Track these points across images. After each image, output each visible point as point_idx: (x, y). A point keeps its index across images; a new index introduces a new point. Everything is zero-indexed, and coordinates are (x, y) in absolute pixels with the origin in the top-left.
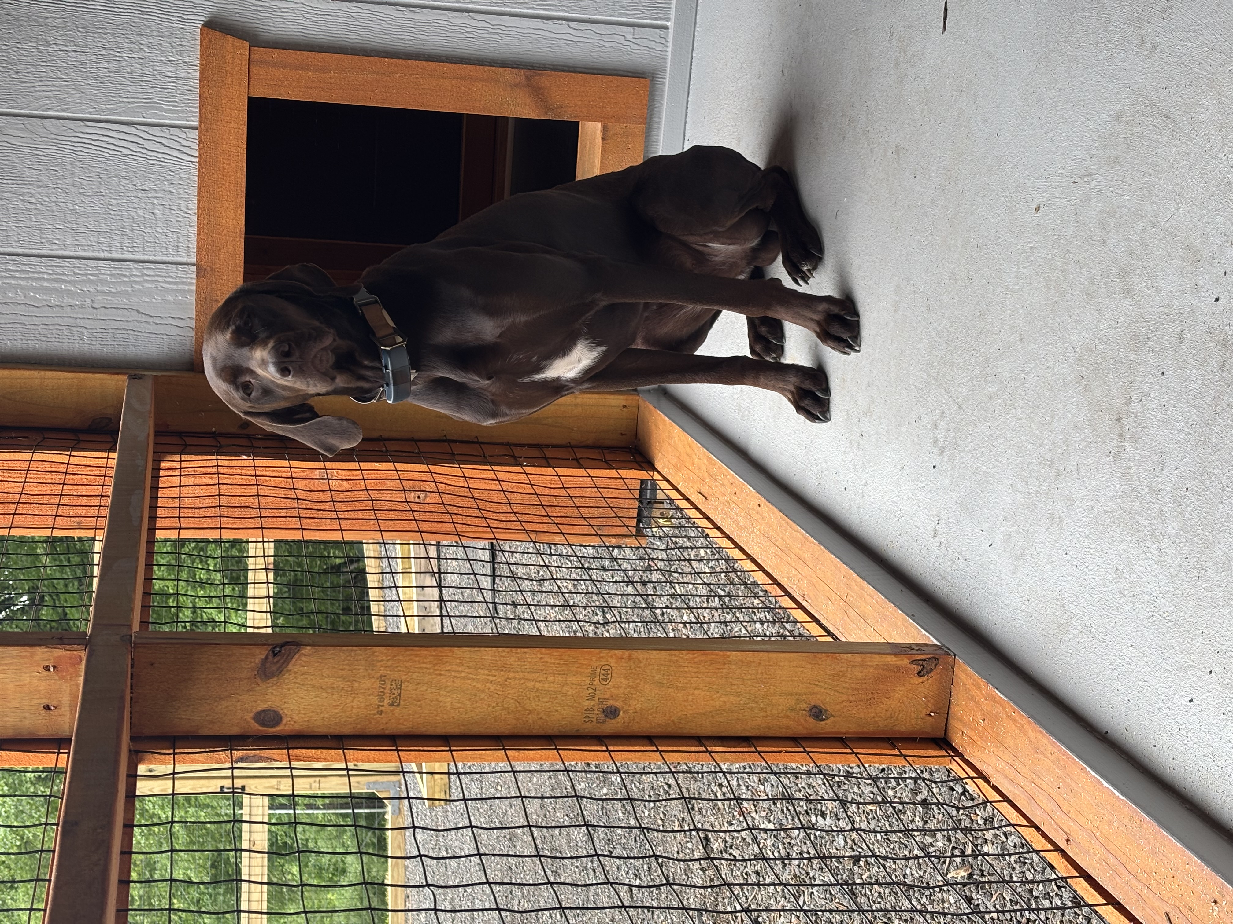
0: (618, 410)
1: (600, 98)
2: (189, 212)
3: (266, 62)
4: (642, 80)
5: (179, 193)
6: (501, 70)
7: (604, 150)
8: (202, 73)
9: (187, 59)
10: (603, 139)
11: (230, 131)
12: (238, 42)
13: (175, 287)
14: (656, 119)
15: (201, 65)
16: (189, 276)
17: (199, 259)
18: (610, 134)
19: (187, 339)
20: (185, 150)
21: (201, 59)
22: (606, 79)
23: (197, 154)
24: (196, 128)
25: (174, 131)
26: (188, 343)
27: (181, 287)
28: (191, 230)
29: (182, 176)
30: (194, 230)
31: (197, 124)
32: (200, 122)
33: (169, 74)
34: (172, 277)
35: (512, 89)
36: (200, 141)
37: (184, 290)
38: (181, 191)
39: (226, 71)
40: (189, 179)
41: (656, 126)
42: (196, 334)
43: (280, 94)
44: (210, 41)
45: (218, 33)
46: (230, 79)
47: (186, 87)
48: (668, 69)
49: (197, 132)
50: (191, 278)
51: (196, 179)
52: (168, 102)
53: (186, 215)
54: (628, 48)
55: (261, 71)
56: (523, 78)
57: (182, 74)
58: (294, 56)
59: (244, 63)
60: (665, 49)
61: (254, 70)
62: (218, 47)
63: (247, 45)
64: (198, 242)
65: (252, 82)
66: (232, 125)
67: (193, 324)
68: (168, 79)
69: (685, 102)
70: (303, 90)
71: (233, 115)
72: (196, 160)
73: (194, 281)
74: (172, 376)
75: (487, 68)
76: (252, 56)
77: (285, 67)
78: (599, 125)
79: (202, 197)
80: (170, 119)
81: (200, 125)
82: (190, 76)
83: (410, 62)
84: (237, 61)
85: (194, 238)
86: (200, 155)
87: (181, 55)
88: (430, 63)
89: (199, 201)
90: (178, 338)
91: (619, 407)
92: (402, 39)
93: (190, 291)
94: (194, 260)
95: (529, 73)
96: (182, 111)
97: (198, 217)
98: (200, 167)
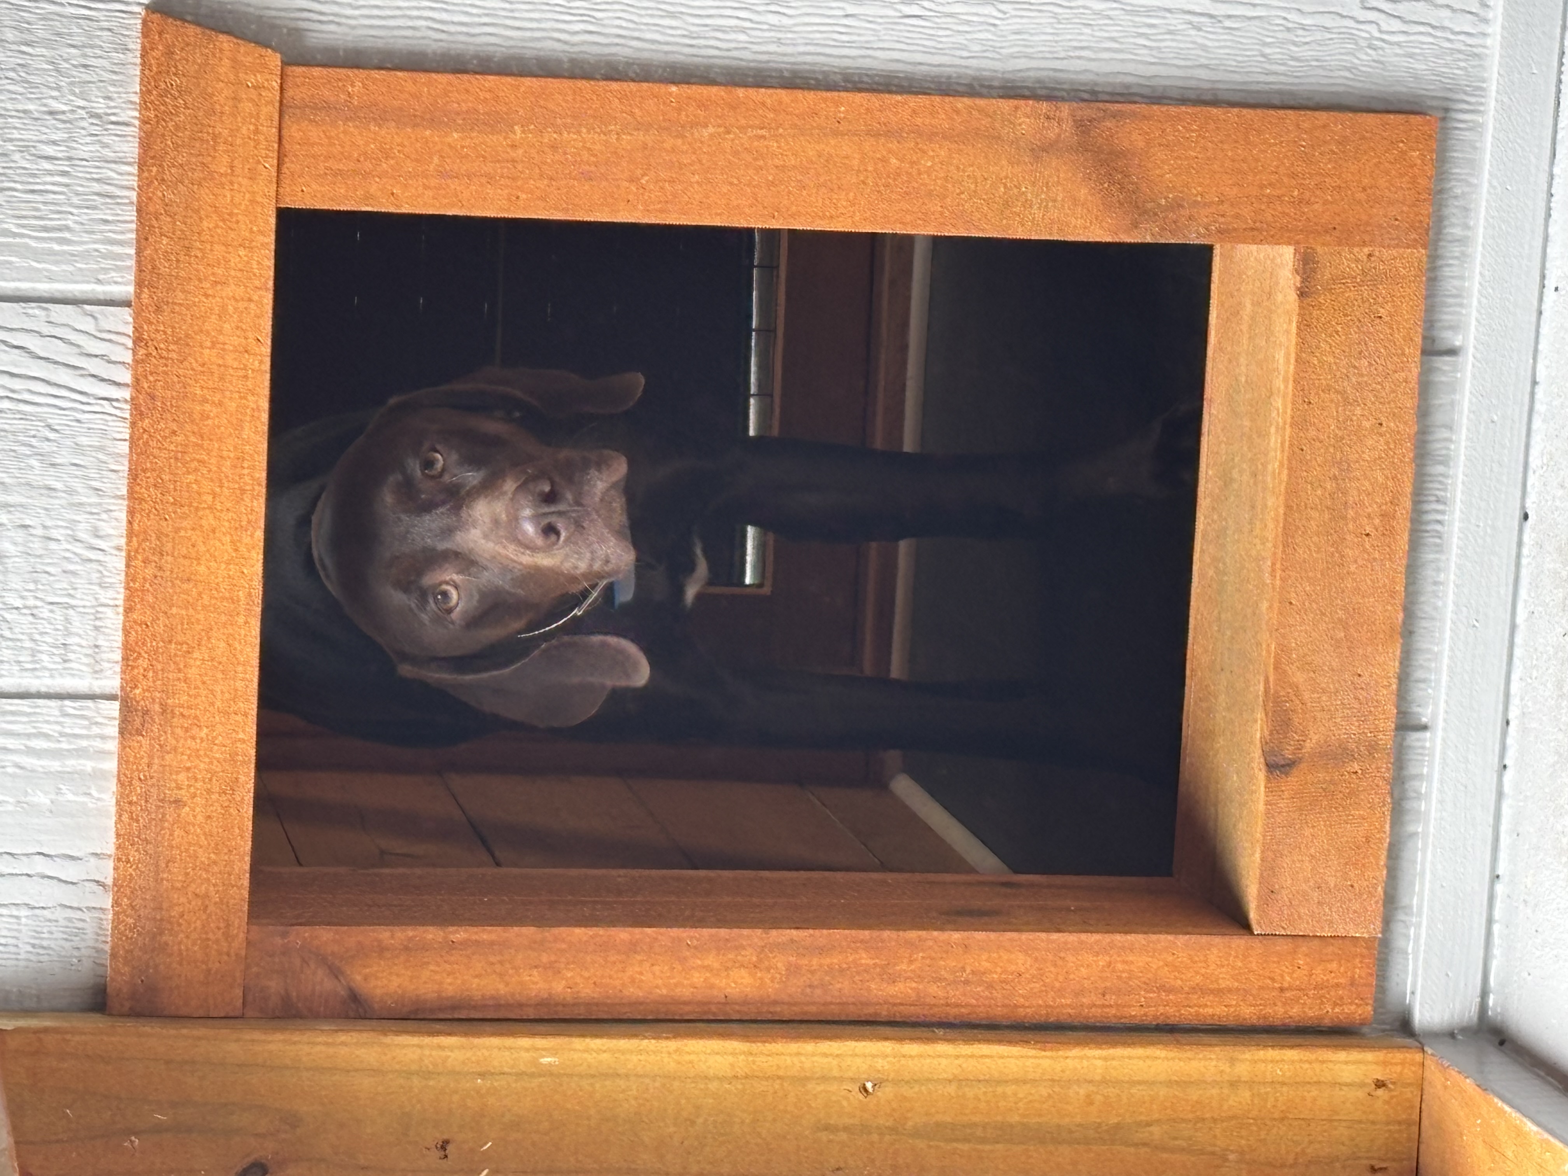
0: (1361, 1094)
1: (1293, 176)
2: (102, 544)
3: (327, 107)
4: (1415, 119)
5: (71, 492)
6: (1006, 105)
7: (1305, 325)
8: (146, 145)
9: (100, 106)
10: (1302, 294)
11: (224, 308)
12: (248, 53)
13: (55, 765)
14: (1457, 231)
15: (144, 121)
16: (96, 730)
17: (129, 682)
18: (1325, 274)
19: (87, 916)
20: (93, 366)
21: (144, 105)
22: (1307, 119)
23: (126, 376)
24: (127, 304)
25: (60, 312)
26: (90, 929)
27: (72, 763)
28: (105, 596)
29: (84, 440)
30: (119, 596)
31: (127, 290)
32: (140, 284)
33: (50, 150)
34: (46, 736)
35: (1037, 159)
36: (138, 340)
37: (81, 773)
38: (77, 485)
39: (215, 137)
40: (101, 449)
41: (1456, 250)
42: (116, 903)
43: (368, 197)
44: (169, 53)
45: (191, 30)
46: (225, 159)
47: (97, 187)
48: (1493, 88)
49: (126, 314)
50: (103, 738)
51: (124, 448)
52: (46, 229)
53: (92, 555)
54: (1373, 29)
55: (314, 133)
56: (1068, 126)
57: (85, 149)
58: (409, 87)
59: (265, 110)
60: (1483, 28)
61: (293, 131)
62: (192, 69)
63: (275, 60)
64: (126, 632)
65: (288, 165)
66: (229, 291)
67: (107, 872)
68: (46, 165)
69: (1544, 178)
70: (433, 182)
71: (234, 261)
72: (126, 394)
73: (113, 746)
74: (46, 1030)
75: (962, 103)
76: (289, 93)
77: (382, 119)
78: (1287, 253)
79: (141, 500)
80: (51, 279)
81: (138, 296)
82: (108, 153)
83: (741, 92)
84: (247, 107)
85: (114, 620)
86: (137, 380)
87: (83, 96)
88: (799, 94)
89: (131, 512)
90: (60, 915)
91: (1362, 1085)
92: (719, 29)
93: (98, 775)
94: (112, 683)
95: (1087, 112)
96: (85, 256)
97: (129, 559)
98: (138, 412)
